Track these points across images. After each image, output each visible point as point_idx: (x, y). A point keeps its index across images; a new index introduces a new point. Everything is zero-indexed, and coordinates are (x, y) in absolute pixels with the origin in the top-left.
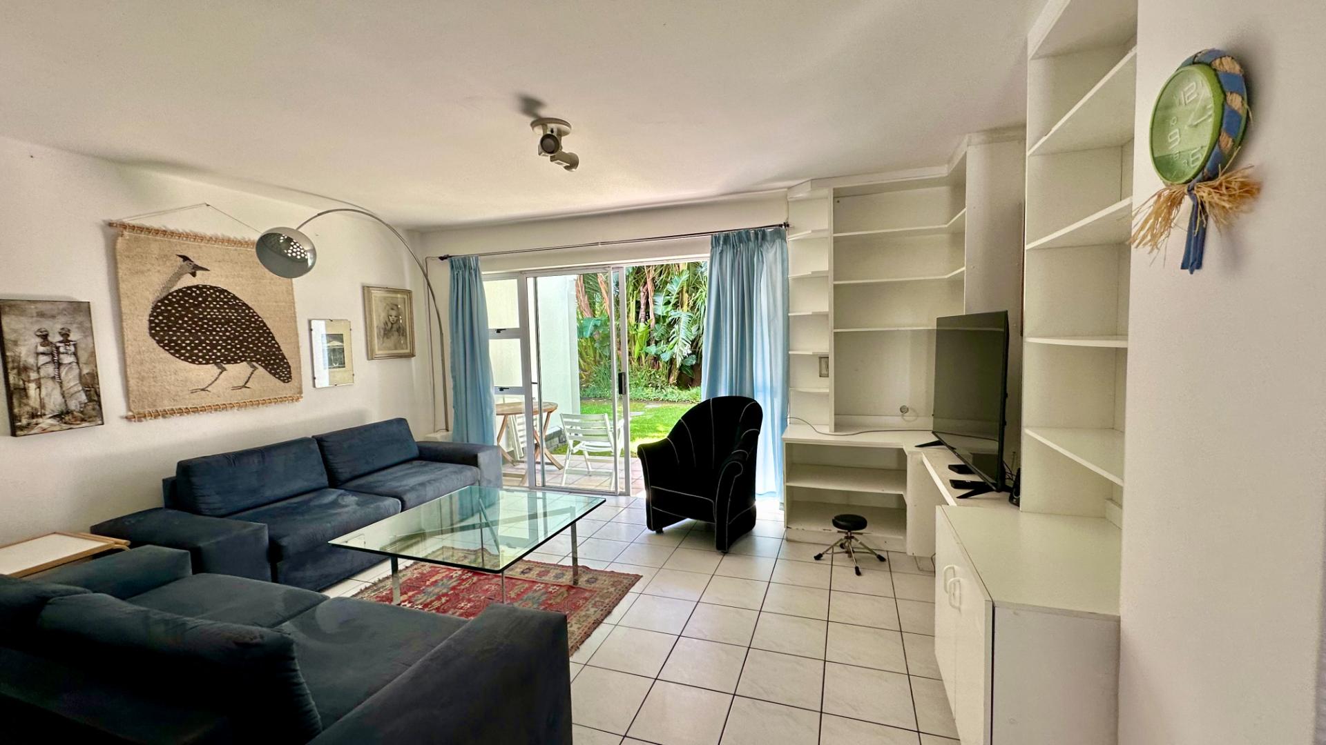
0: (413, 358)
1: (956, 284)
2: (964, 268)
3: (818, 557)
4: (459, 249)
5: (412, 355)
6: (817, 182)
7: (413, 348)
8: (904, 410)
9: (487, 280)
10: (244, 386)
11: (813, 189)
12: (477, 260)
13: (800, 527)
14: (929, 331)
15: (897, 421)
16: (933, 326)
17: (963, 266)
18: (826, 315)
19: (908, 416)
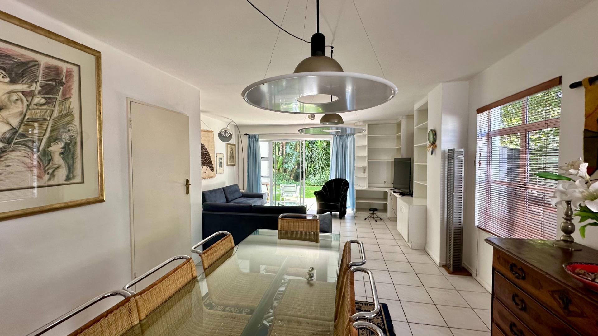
0: (235, 166)
1: (399, 150)
2: (401, 147)
3: (365, 219)
4: (252, 132)
5: (235, 165)
6: (364, 121)
7: (235, 163)
8: (385, 182)
9: (261, 142)
10: (206, 172)
11: (363, 123)
12: (258, 136)
13: (359, 213)
14: (392, 162)
15: (383, 185)
16: (393, 160)
17: (400, 146)
18: (365, 156)
19: (386, 184)
